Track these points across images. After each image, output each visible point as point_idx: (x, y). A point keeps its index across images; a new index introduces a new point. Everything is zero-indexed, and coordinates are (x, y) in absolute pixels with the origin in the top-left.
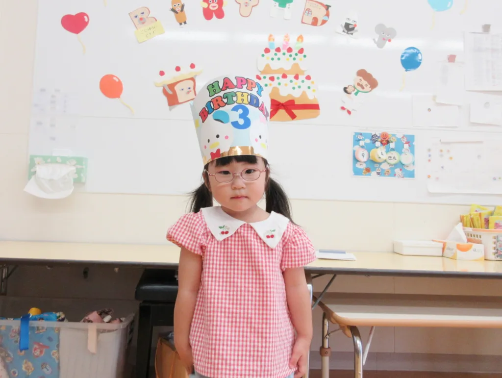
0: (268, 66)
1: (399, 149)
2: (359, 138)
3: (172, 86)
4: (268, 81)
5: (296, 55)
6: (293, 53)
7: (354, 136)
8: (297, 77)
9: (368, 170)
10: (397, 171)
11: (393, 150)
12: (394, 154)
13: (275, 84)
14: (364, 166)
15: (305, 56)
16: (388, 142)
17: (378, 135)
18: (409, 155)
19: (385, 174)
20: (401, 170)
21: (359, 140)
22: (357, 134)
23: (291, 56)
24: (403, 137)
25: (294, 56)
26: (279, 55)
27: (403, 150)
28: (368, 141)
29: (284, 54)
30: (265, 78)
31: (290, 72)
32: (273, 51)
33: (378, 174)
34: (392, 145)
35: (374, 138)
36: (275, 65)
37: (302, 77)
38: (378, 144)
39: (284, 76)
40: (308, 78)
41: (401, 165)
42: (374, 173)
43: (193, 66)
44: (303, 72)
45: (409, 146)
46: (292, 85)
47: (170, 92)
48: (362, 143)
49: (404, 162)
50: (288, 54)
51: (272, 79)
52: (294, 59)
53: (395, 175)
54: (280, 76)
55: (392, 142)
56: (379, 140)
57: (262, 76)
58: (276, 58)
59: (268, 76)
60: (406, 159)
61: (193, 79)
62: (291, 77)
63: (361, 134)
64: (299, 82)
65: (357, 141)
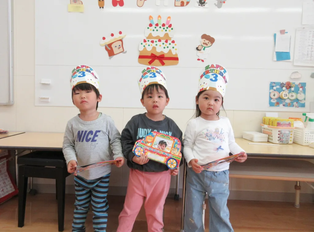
0: (150, 34)
1: (297, 91)
2: (273, 85)
3: (110, 45)
4: (150, 43)
5: (167, 28)
6: (165, 27)
7: (270, 84)
8: (166, 42)
9: (278, 104)
10: (295, 103)
11: (293, 91)
12: (294, 94)
13: (154, 45)
14: (275, 101)
15: (172, 29)
16: (290, 87)
17: (285, 83)
18: (303, 94)
19: (288, 105)
20: (297, 103)
21: (273, 86)
22: (272, 83)
23: (164, 29)
24: (299, 84)
25: (166, 29)
26: (158, 28)
27: (299, 92)
28: (278, 87)
29: (160, 27)
30: (148, 41)
31: (163, 38)
32: (154, 26)
33: (284, 105)
34: (293, 89)
35: (282, 85)
36: (155, 34)
37: (169, 42)
38: (284, 88)
39: (160, 41)
40: (173, 42)
41: (297, 100)
42: (281, 105)
43: (120, 33)
44: (170, 39)
45: (303, 89)
46: (164, 46)
47: (109, 49)
48: (275, 88)
49: (299, 98)
50: (162, 28)
51: (152, 42)
52: (166, 30)
53: (293, 106)
54: (157, 40)
55: (292, 87)
56: (285, 86)
57: (147, 40)
58: (155, 30)
59: (150, 40)
60: (300, 96)
61: (121, 40)
62: (163, 41)
63: (274, 83)
64: (167, 44)
65: (272, 87)
